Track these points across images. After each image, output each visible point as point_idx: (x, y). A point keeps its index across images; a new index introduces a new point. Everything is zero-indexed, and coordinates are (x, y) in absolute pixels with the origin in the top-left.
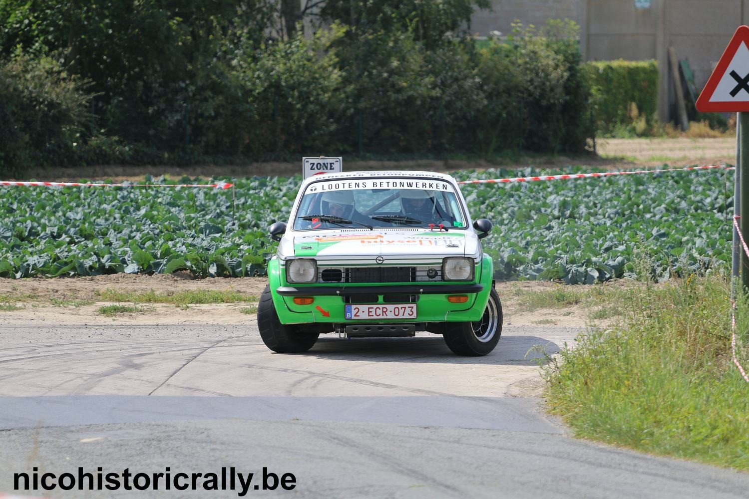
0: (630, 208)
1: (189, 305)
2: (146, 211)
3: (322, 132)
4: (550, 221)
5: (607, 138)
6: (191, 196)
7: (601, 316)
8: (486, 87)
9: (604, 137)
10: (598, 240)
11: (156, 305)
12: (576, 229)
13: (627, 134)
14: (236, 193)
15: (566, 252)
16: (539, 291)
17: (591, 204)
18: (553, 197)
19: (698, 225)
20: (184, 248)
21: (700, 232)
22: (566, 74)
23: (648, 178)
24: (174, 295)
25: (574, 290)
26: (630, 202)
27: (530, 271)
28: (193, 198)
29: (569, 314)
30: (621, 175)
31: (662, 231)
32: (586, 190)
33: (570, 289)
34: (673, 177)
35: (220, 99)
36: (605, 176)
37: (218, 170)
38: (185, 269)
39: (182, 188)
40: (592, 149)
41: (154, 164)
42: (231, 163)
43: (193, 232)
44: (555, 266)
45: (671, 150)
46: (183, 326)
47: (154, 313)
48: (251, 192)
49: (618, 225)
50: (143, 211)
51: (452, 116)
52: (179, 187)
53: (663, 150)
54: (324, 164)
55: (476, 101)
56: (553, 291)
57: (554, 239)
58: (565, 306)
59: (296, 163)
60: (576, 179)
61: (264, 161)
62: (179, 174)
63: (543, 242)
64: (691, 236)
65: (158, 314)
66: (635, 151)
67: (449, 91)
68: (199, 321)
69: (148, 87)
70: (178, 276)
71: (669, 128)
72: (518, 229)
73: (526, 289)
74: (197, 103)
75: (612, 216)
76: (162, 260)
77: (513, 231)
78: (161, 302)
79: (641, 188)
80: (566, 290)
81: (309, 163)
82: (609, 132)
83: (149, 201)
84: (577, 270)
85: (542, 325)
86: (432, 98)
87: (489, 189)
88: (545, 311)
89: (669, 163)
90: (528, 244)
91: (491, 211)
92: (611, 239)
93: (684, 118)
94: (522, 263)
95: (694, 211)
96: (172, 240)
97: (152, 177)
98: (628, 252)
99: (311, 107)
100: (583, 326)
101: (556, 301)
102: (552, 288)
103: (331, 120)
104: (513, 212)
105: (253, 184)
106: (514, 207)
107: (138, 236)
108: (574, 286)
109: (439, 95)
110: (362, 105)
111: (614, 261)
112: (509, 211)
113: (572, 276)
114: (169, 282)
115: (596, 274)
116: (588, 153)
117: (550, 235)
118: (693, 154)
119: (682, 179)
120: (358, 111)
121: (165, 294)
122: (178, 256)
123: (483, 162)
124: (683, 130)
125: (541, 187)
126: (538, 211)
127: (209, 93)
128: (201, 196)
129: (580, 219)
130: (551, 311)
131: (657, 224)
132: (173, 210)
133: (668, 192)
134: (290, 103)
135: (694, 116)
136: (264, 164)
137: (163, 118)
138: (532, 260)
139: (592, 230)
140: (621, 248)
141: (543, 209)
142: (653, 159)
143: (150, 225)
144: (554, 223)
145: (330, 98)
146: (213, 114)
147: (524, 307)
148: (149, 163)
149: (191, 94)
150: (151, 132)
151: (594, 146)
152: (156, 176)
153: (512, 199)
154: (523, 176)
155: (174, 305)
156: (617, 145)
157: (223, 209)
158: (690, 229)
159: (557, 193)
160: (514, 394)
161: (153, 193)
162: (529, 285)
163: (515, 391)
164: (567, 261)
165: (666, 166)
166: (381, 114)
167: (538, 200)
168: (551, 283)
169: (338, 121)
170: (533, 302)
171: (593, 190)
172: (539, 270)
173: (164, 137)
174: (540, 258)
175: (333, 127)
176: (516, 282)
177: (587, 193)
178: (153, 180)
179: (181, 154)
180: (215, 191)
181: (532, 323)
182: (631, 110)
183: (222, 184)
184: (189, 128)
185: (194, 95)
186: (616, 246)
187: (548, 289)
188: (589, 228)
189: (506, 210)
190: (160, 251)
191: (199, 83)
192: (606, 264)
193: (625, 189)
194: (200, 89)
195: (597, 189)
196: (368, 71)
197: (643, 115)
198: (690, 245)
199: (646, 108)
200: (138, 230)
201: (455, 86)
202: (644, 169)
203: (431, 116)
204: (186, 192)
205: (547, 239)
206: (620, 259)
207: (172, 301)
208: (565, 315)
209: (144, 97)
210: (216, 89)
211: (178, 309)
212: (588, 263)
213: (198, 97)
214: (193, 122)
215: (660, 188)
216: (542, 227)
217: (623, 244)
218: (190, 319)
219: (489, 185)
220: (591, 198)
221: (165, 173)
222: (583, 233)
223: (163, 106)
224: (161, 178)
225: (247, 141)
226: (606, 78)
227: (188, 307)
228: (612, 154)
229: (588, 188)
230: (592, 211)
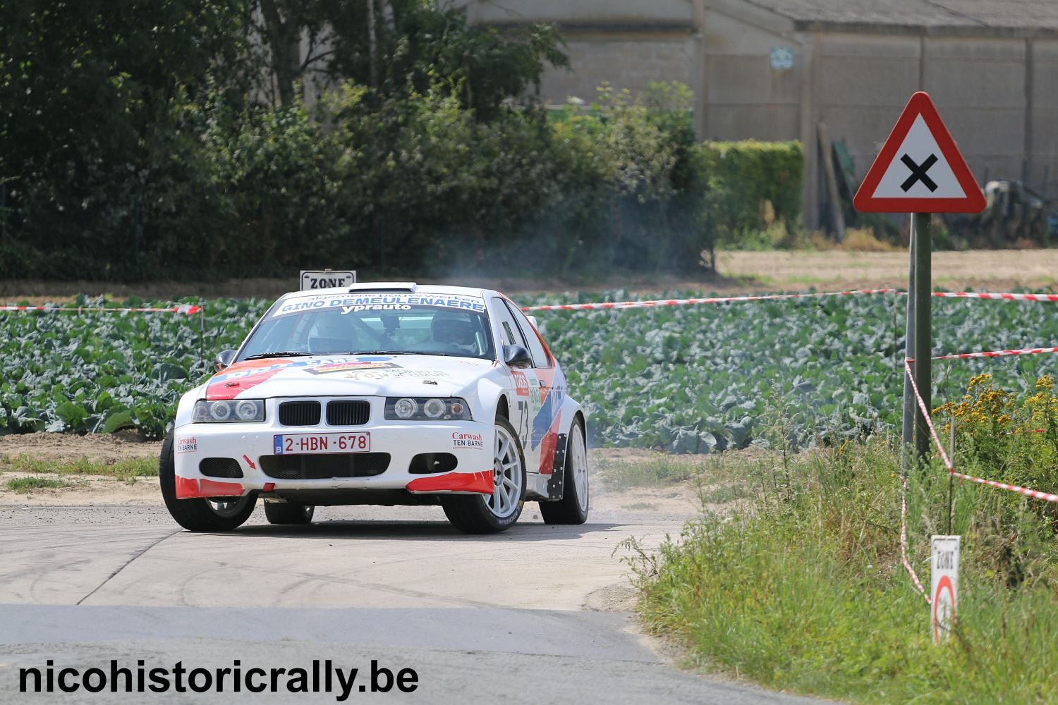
0: (762, 348)
1: (137, 478)
2: (78, 346)
3: (328, 236)
4: (650, 365)
5: (731, 250)
6: (141, 326)
7: (719, 498)
8: (560, 176)
9: (726, 249)
10: (716, 394)
11: (89, 477)
12: (686, 378)
13: (757, 245)
14: (205, 321)
15: (672, 410)
16: (632, 462)
17: (707, 344)
18: (653, 333)
19: (856, 373)
20: (130, 399)
21: (860, 383)
22: (673, 160)
23: (787, 307)
24: (116, 464)
25: (682, 462)
26: (762, 341)
27: (620, 436)
28: (145, 328)
29: (674, 495)
30: (751, 301)
31: (807, 382)
32: (700, 323)
33: (676, 460)
34: (822, 307)
35: (183, 189)
36: (728, 303)
37: (180, 288)
38: (133, 427)
39: (129, 313)
40: (709, 265)
41: (90, 279)
42: (200, 279)
43: (144, 376)
44: (654, 430)
45: (820, 268)
46: (128, 508)
47: (87, 489)
48: (228, 320)
49: (746, 372)
50: (73, 347)
51: (514, 216)
52: (125, 312)
53: (809, 267)
54: (330, 280)
55: (547, 196)
56: (652, 463)
57: (654, 391)
58: (670, 483)
59: (292, 280)
60: (688, 306)
61: (246, 277)
62: (125, 295)
63: (638, 394)
64: (847, 389)
65: (93, 490)
66: (771, 268)
67: (508, 181)
68: (151, 501)
69: (82, 169)
70: (122, 437)
71: (819, 238)
72: (604, 376)
73: (615, 459)
74: (151, 193)
75: (737, 360)
76: (99, 415)
77: (597, 379)
78: (97, 473)
79: (778, 320)
80: (670, 461)
81: (309, 280)
82: (734, 241)
83: (81, 332)
84: (686, 434)
85: (636, 511)
86: (484, 190)
87: (563, 319)
88: (641, 491)
89: (817, 286)
90: (617, 396)
91: (566, 350)
92: (734, 391)
93: (840, 222)
94: (608, 425)
95: (851, 354)
96: (113, 387)
97: (86, 297)
98: (757, 410)
99: (314, 200)
100: (695, 512)
101: (656, 477)
102: (650, 458)
103: (343, 220)
104: (597, 352)
105: (229, 309)
106: (599, 345)
107: (65, 380)
108: (682, 456)
109: (494, 186)
110: (385, 199)
111: (739, 422)
112: (592, 350)
113: (680, 444)
114: (109, 445)
115: (712, 441)
116: (704, 270)
117: (648, 385)
118: (849, 274)
119: (833, 308)
120: (379, 208)
121: (103, 462)
122: (122, 409)
123: (555, 281)
124: (838, 240)
125: (637, 317)
126: (633, 352)
127: (169, 180)
128: (157, 325)
129: (691, 363)
130: (649, 491)
131: (800, 371)
132: (116, 344)
133: (816, 326)
134: (283, 195)
135: (852, 221)
136: (247, 281)
137: (103, 214)
138: (623, 419)
139: (709, 378)
140: (749, 404)
141: (639, 349)
142: (795, 280)
143: (82, 365)
144: (654, 368)
145: (340, 188)
146: (174, 209)
147: (611, 485)
148: (82, 278)
149: (143, 181)
150: (86, 234)
151: (713, 261)
152: (92, 295)
153: (597, 335)
154: (612, 300)
155: (115, 478)
156: (744, 260)
157: (188, 343)
158: (845, 380)
159: (660, 328)
160: (594, 606)
161: (88, 321)
162: (618, 453)
163: (596, 602)
164: (672, 422)
165: (812, 290)
166: (412, 213)
167: (632, 335)
168: (649, 452)
169: (351, 221)
170: (623, 478)
171: (711, 322)
172: (632, 435)
173: (105, 241)
174: (635, 417)
175: (345, 229)
176: (601, 449)
177: (703, 327)
178: (88, 301)
179: (128, 265)
180: (176, 318)
181: (623, 507)
182: (764, 212)
183: (186, 308)
184: (140, 229)
185: (148, 182)
186: (742, 402)
187: (646, 459)
188: (703, 374)
189: (588, 350)
190: (96, 402)
191: (155, 166)
192: (727, 427)
193: (756, 322)
194: (157, 174)
195: (716, 321)
196: (394, 151)
197: (782, 217)
198: (845, 400)
199: (785, 209)
200: (65, 372)
201: (518, 174)
202: (782, 294)
203: (483, 217)
204: (135, 319)
205: (645, 390)
206: (747, 419)
207: (112, 472)
208: (668, 497)
209: (76, 184)
210: (180, 174)
211: (121, 483)
212: (702, 425)
213: (153, 185)
214: (145, 220)
215: (803, 321)
216: (639, 373)
217: (750, 399)
218: (138, 497)
219: (565, 314)
220: (709, 335)
221: (104, 291)
222: (695, 383)
223: (104, 197)
224: (99, 299)
225: (223, 248)
226: (730, 165)
227: (135, 481)
228: (737, 272)
229: (703, 319)
230: (709, 354)
